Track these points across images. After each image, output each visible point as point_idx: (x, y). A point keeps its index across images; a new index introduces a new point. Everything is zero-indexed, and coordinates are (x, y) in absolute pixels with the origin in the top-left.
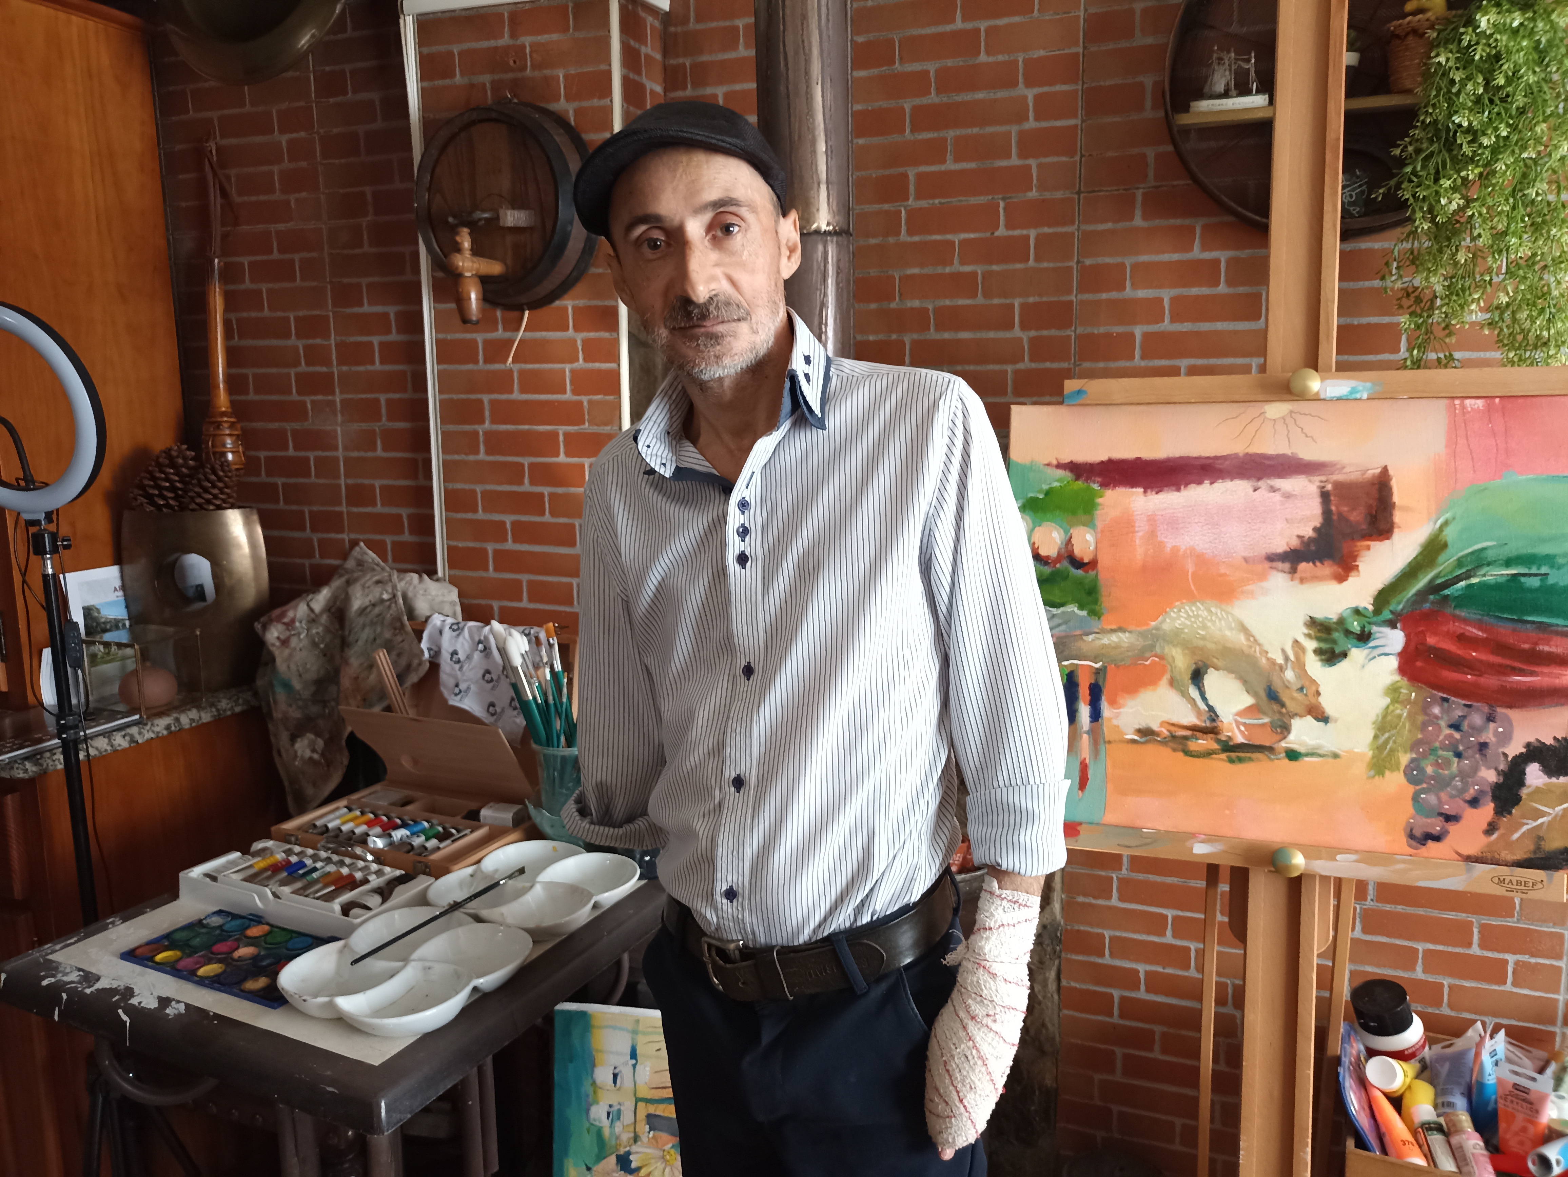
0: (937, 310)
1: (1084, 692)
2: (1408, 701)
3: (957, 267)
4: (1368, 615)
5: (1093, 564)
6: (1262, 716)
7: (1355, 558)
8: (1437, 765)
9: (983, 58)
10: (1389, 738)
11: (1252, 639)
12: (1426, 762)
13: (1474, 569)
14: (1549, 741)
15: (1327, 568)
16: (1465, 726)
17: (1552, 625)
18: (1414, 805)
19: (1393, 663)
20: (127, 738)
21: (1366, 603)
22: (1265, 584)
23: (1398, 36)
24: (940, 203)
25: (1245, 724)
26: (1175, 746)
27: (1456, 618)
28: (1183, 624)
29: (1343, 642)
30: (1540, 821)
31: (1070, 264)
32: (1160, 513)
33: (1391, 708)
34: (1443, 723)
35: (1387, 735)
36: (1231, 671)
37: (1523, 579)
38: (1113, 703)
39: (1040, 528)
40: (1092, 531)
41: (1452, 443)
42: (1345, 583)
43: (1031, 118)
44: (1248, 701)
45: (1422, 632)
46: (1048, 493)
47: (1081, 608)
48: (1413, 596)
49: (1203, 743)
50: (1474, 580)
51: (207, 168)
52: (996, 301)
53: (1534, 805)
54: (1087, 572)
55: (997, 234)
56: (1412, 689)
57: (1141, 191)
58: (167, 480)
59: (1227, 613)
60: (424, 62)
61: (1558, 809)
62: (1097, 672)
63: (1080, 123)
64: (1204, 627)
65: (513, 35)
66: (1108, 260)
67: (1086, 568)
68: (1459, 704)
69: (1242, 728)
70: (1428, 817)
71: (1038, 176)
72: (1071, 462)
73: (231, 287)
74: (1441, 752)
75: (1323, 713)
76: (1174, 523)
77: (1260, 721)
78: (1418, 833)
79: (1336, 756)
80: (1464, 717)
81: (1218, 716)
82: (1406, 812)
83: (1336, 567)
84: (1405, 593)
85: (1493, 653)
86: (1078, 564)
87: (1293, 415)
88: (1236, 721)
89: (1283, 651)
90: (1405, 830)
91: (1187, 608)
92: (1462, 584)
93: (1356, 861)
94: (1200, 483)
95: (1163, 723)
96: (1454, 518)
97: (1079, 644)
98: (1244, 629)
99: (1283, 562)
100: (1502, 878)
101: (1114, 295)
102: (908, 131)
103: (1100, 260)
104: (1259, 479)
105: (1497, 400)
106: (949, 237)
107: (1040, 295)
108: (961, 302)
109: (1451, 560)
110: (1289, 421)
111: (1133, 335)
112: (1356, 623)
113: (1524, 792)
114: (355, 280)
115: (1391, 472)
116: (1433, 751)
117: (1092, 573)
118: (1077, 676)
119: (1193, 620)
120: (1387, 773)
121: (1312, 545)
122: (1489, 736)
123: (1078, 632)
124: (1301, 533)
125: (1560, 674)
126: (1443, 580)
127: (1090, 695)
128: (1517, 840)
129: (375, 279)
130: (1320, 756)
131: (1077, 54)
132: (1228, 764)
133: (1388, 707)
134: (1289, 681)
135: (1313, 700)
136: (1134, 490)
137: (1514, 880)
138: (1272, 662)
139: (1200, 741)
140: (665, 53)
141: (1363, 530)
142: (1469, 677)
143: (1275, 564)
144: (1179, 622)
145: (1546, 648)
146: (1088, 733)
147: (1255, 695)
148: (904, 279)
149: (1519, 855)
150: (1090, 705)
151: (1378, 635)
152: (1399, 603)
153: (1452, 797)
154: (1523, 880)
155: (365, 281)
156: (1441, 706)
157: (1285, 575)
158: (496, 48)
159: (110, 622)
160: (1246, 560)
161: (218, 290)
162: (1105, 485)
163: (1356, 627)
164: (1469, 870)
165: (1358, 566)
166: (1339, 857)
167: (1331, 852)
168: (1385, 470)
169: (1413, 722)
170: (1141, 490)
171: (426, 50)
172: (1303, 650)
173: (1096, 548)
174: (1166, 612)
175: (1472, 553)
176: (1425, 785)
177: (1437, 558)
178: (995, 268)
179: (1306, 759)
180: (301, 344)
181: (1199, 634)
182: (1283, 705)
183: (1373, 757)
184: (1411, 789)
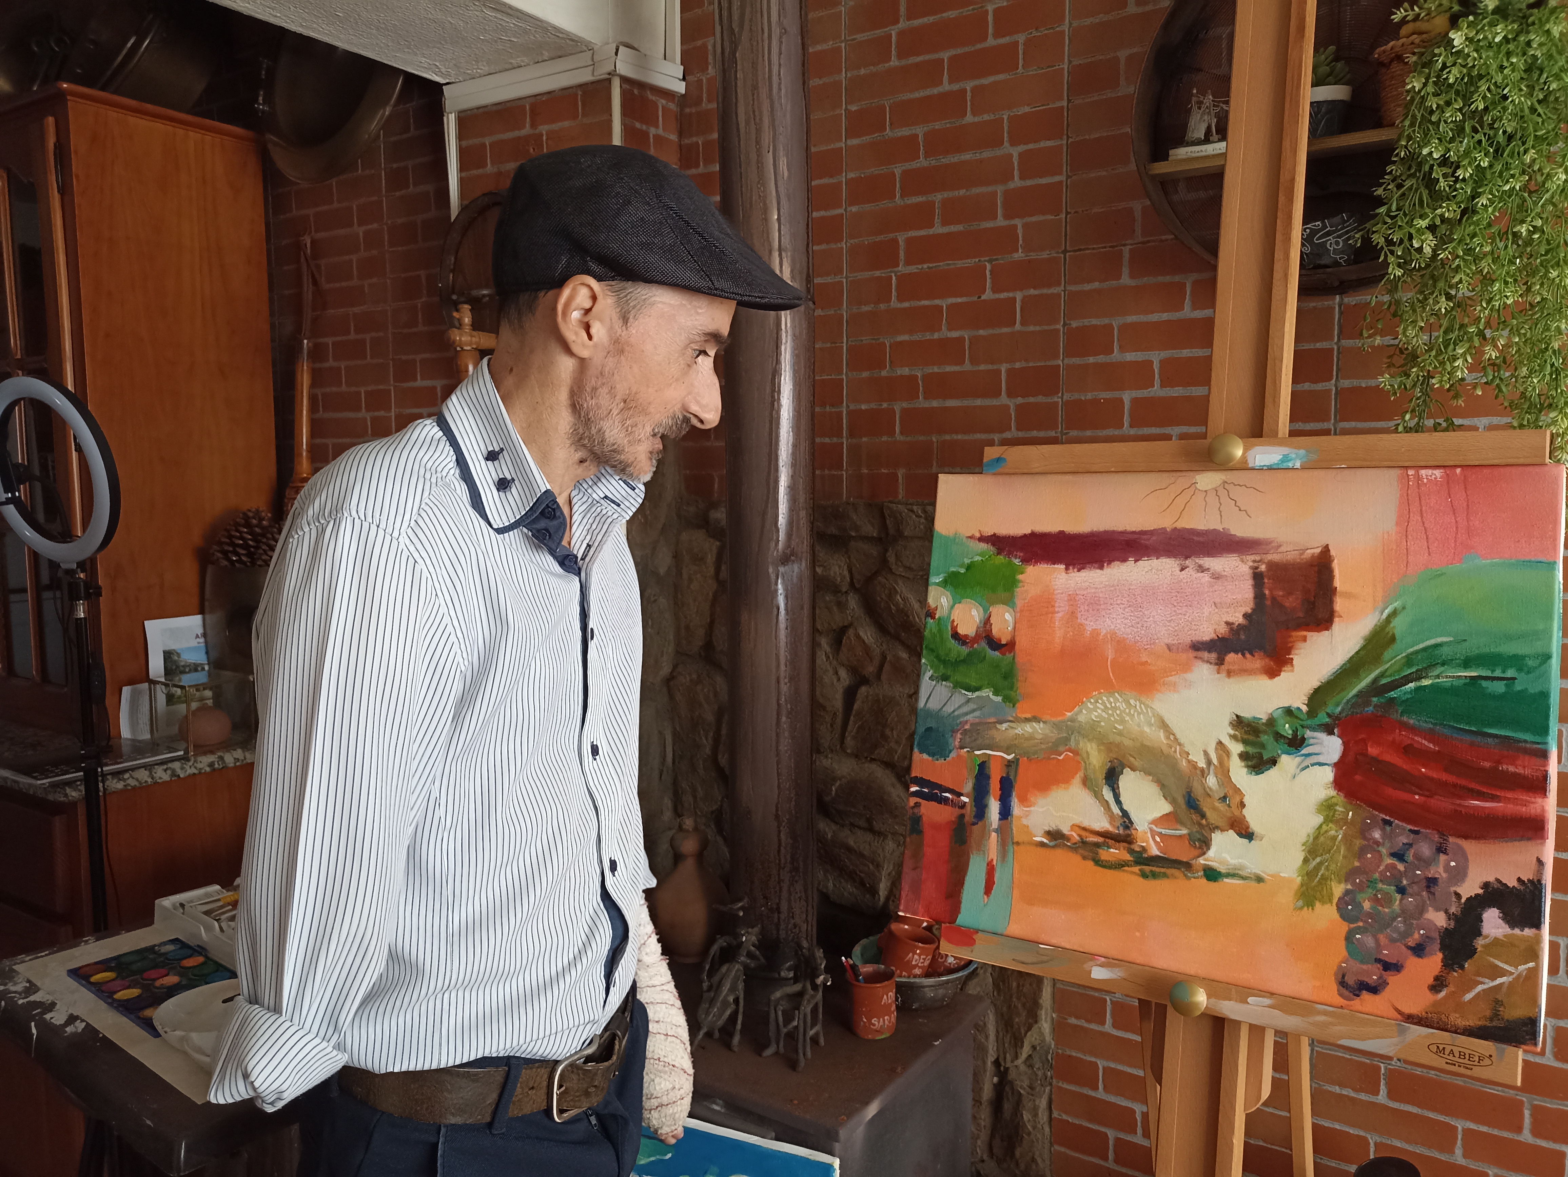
0: (926, 377)
1: (995, 785)
2: (1342, 822)
3: (946, 333)
4: (1302, 717)
5: (1011, 646)
6: (1179, 827)
7: (1289, 650)
8: (1375, 900)
9: (969, 118)
10: (1320, 864)
11: (1172, 737)
12: (1363, 895)
13: (1426, 668)
14: (1512, 883)
15: (1257, 662)
16: (1410, 856)
17: (1519, 741)
18: (1347, 947)
19: (1328, 774)
20: (169, 772)
21: (1299, 703)
22: (1189, 676)
23: (1382, 64)
24: (929, 267)
25: (1160, 835)
26: (1086, 854)
27: (1404, 726)
28: (1099, 716)
29: (1271, 747)
30: (1499, 981)
31: (1058, 327)
32: (1082, 592)
33: (1324, 827)
34: (1384, 851)
35: (1318, 860)
36: (1148, 773)
37: (1484, 683)
38: (1024, 800)
39: (960, 605)
40: (1011, 610)
41: (1404, 521)
42: (1277, 679)
43: (1016, 177)
44: (1166, 808)
45: (1363, 740)
46: (969, 568)
47: (996, 693)
48: (1352, 698)
49: (1115, 853)
50: (1426, 682)
51: (303, 259)
52: (982, 367)
53: (1492, 959)
54: (1004, 654)
55: (983, 297)
56: (1349, 807)
57: (1128, 247)
58: (241, 538)
59: (1147, 706)
60: (463, 153)
61: (1521, 968)
62: (1009, 764)
63: (1065, 179)
64: (1122, 721)
65: (533, 125)
66: (1094, 322)
67: (1003, 649)
68: (1404, 829)
69: (1158, 839)
70: (1362, 962)
71: (1023, 237)
72: (995, 535)
73: (318, 365)
74: (1380, 885)
75: (1248, 827)
76: (1095, 604)
77: (1178, 832)
78: (1350, 980)
79: (1259, 879)
80: (1410, 845)
81: (1131, 823)
82: (1337, 954)
83: (1267, 660)
84: (1344, 693)
85: (1446, 770)
86: (995, 644)
87: (1226, 486)
88: (1151, 830)
89: (1206, 753)
90: (1336, 974)
91: (1105, 698)
92: (1412, 685)
93: (1270, 1007)
94: (1124, 560)
95: (1074, 827)
96: (1404, 608)
97: (993, 732)
98: (1164, 725)
99: (1209, 652)
100: (1441, 1047)
101: (1101, 359)
102: (898, 195)
103: (1086, 322)
104: (1186, 558)
105: (1458, 470)
106: (937, 302)
107: (1026, 360)
108: (949, 369)
109: (1399, 657)
110: (1222, 493)
111: (1121, 401)
112: (1287, 725)
113: (1480, 943)
114: (411, 357)
115: (1333, 553)
116: (1371, 883)
117: (1009, 656)
118: (989, 768)
119: (1110, 712)
120: (1318, 905)
121: (1242, 633)
122: (1439, 870)
123: (992, 720)
124: (1231, 619)
125: (1526, 801)
126: (1389, 680)
127: (1000, 789)
128: (1470, 1001)
129: (427, 356)
130: (1243, 878)
131: (1063, 107)
132: (1141, 879)
133: (1320, 826)
134: (1210, 789)
135: (1237, 813)
136: (1056, 566)
137: (1456, 1050)
138: (1193, 765)
139: (1112, 850)
140: (681, 134)
141: (1299, 617)
142: (1417, 797)
143: (1200, 654)
144: (1096, 714)
145: (1512, 769)
146: (996, 831)
147: (1173, 801)
148: (895, 346)
149: (1472, 1021)
150: (1000, 800)
151: (1311, 741)
152: (1337, 705)
153: (1393, 941)
154: (1467, 1052)
155: (419, 357)
156: (1383, 830)
157: (1212, 667)
158: (519, 138)
159: (189, 666)
160: (1169, 647)
161: (305, 368)
162: (1026, 561)
163: (1287, 730)
164: (1402, 1032)
165: (1292, 659)
166: (1250, 1000)
167: (1243, 992)
168: (1326, 550)
169: (1349, 848)
170: (1063, 567)
171: (464, 143)
172: (1228, 753)
173: (1014, 628)
174: (1083, 702)
175: (1425, 649)
176: (1361, 924)
177: (1382, 654)
178: (982, 332)
179: (1225, 880)
180: (368, 416)
181: (1116, 728)
182: (1203, 816)
183: (1302, 885)
184: (1344, 927)
